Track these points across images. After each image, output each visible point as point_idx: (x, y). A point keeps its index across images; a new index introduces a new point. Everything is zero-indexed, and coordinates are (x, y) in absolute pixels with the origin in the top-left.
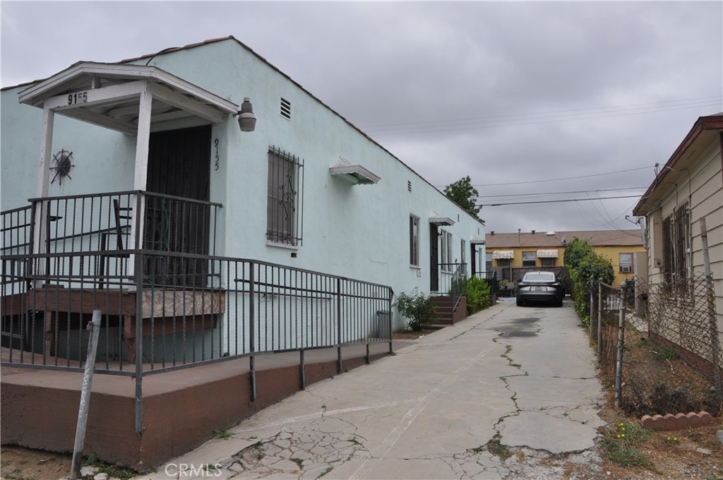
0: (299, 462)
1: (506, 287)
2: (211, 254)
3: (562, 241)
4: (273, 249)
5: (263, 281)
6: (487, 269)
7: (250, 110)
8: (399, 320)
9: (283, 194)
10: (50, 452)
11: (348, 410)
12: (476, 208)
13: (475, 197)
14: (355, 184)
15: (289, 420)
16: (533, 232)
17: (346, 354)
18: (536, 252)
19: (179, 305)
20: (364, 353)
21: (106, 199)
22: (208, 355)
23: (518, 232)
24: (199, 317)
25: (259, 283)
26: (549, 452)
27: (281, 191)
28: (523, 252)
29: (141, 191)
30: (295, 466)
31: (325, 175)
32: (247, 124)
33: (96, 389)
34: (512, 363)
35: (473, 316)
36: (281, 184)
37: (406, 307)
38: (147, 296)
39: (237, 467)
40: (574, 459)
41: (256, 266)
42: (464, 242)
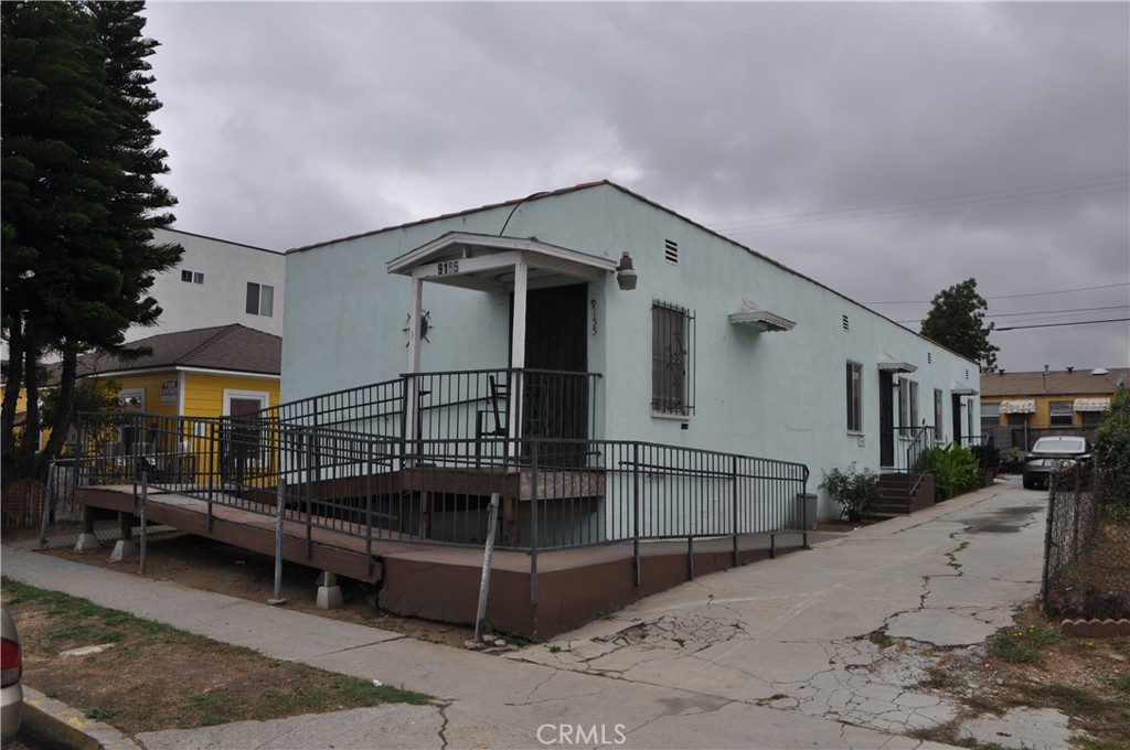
0: (681, 642)
1: (1016, 459)
2: (590, 438)
3: (1118, 384)
4: (659, 421)
5: (647, 462)
6: (983, 430)
7: (630, 267)
8: (828, 506)
9: (671, 355)
10: (448, 624)
11: (736, 600)
12: (984, 327)
13: (982, 310)
14: (763, 331)
15: (673, 607)
16: (1070, 370)
17: (742, 546)
18: (1073, 402)
19: (559, 486)
20: (769, 545)
21: (483, 377)
22: (585, 537)
23: (1044, 370)
24: (577, 499)
25: (644, 465)
26: (933, 645)
27: (668, 353)
28: (1050, 403)
29: (520, 369)
30: (677, 645)
31: (723, 324)
32: (628, 282)
33: (495, 566)
34: (954, 562)
35: (947, 502)
36: (668, 344)
37: (840, 489)
38: (528, 477)
39: (621, 642)
40: (958, 652)
41: (640, 447)
42: (941, 392)
